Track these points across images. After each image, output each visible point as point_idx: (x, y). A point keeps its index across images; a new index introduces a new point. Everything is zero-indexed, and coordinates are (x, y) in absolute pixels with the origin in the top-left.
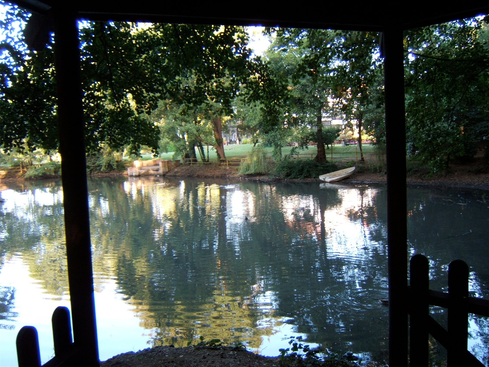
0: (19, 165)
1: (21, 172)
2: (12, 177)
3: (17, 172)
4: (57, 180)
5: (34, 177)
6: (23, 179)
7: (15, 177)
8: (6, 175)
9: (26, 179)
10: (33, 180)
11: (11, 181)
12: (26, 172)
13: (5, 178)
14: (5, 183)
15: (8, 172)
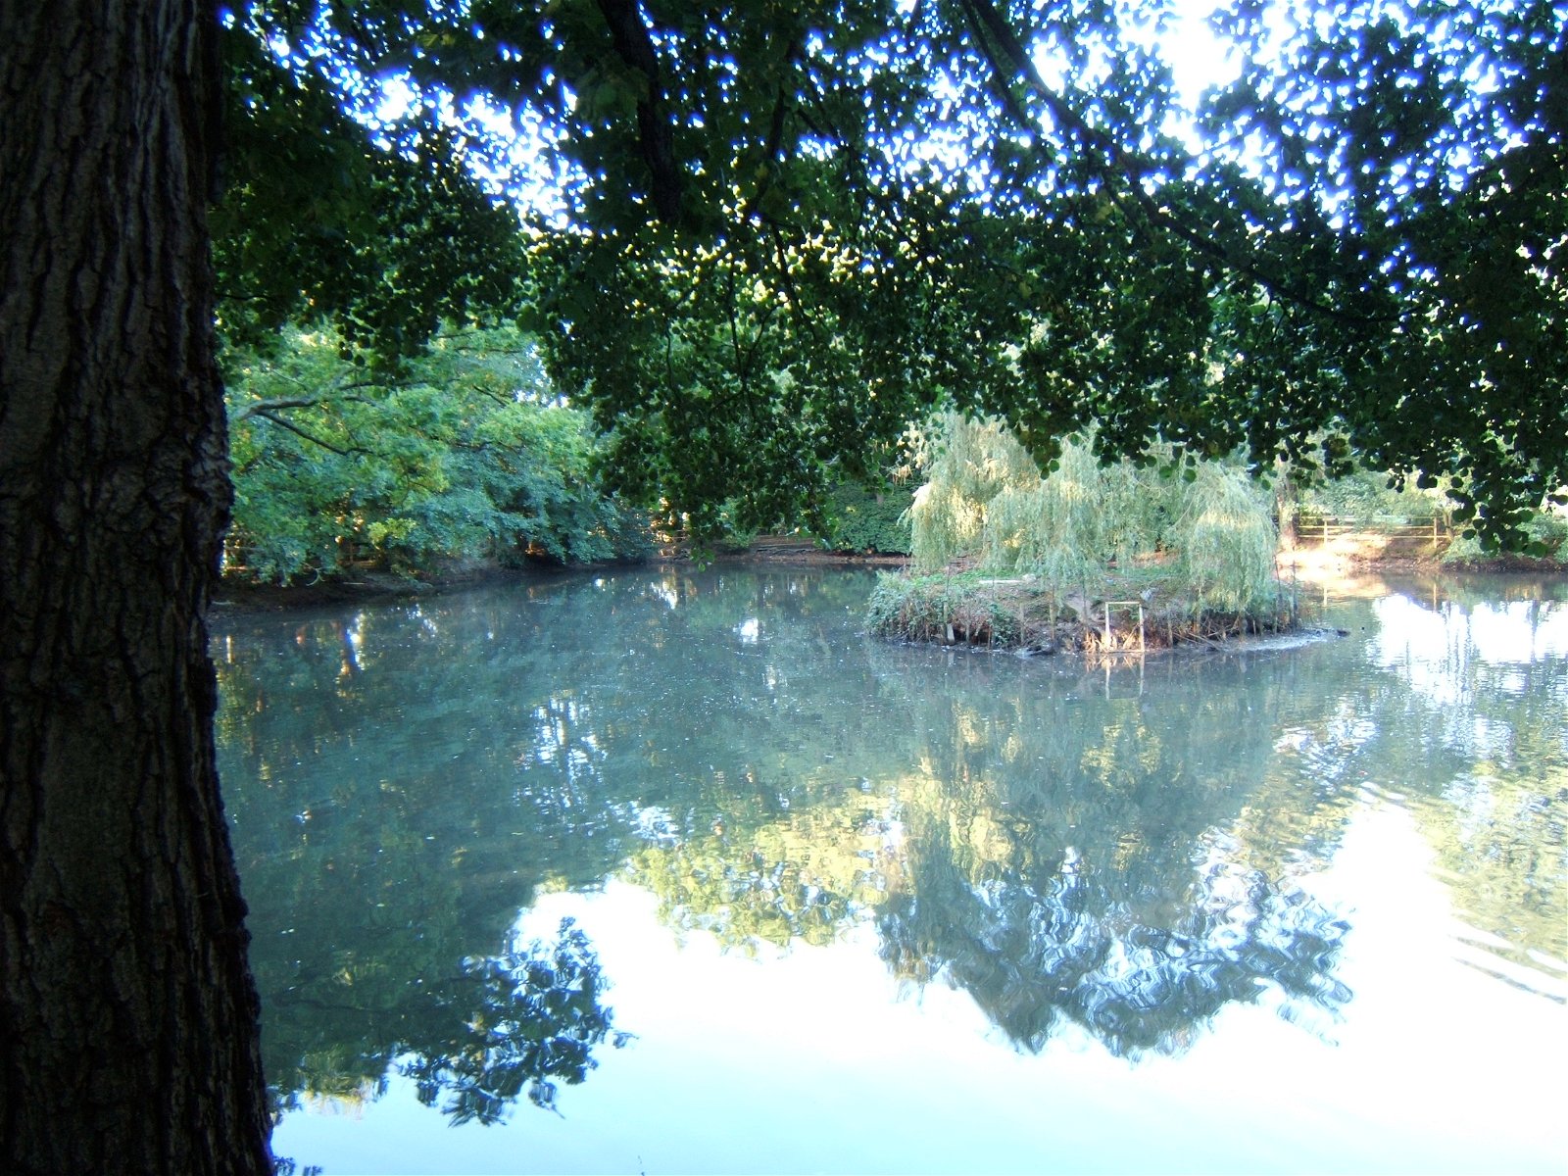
0: (1429, 522)
1: (1435, 544)
2: (1403, 557)
3: (1421, 542)
4: (1550, 577)
5: (1472, 562)
6: (1436, 567)
7: (1414, 558)
8: (1388, 549)
9: (1447, 568)
10: (1469, 570)
11: (1401, 571)
12: (1449, 544)
13: (1382, 558)
14: (1382, 575)
15: (1395, 542)
